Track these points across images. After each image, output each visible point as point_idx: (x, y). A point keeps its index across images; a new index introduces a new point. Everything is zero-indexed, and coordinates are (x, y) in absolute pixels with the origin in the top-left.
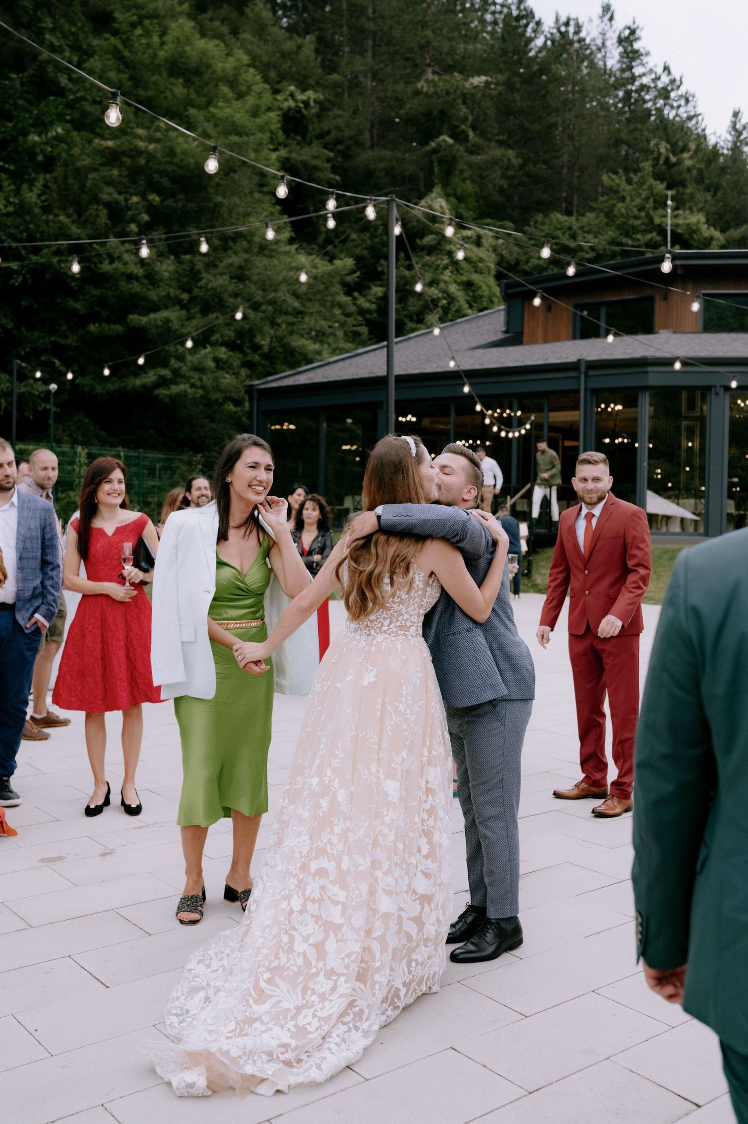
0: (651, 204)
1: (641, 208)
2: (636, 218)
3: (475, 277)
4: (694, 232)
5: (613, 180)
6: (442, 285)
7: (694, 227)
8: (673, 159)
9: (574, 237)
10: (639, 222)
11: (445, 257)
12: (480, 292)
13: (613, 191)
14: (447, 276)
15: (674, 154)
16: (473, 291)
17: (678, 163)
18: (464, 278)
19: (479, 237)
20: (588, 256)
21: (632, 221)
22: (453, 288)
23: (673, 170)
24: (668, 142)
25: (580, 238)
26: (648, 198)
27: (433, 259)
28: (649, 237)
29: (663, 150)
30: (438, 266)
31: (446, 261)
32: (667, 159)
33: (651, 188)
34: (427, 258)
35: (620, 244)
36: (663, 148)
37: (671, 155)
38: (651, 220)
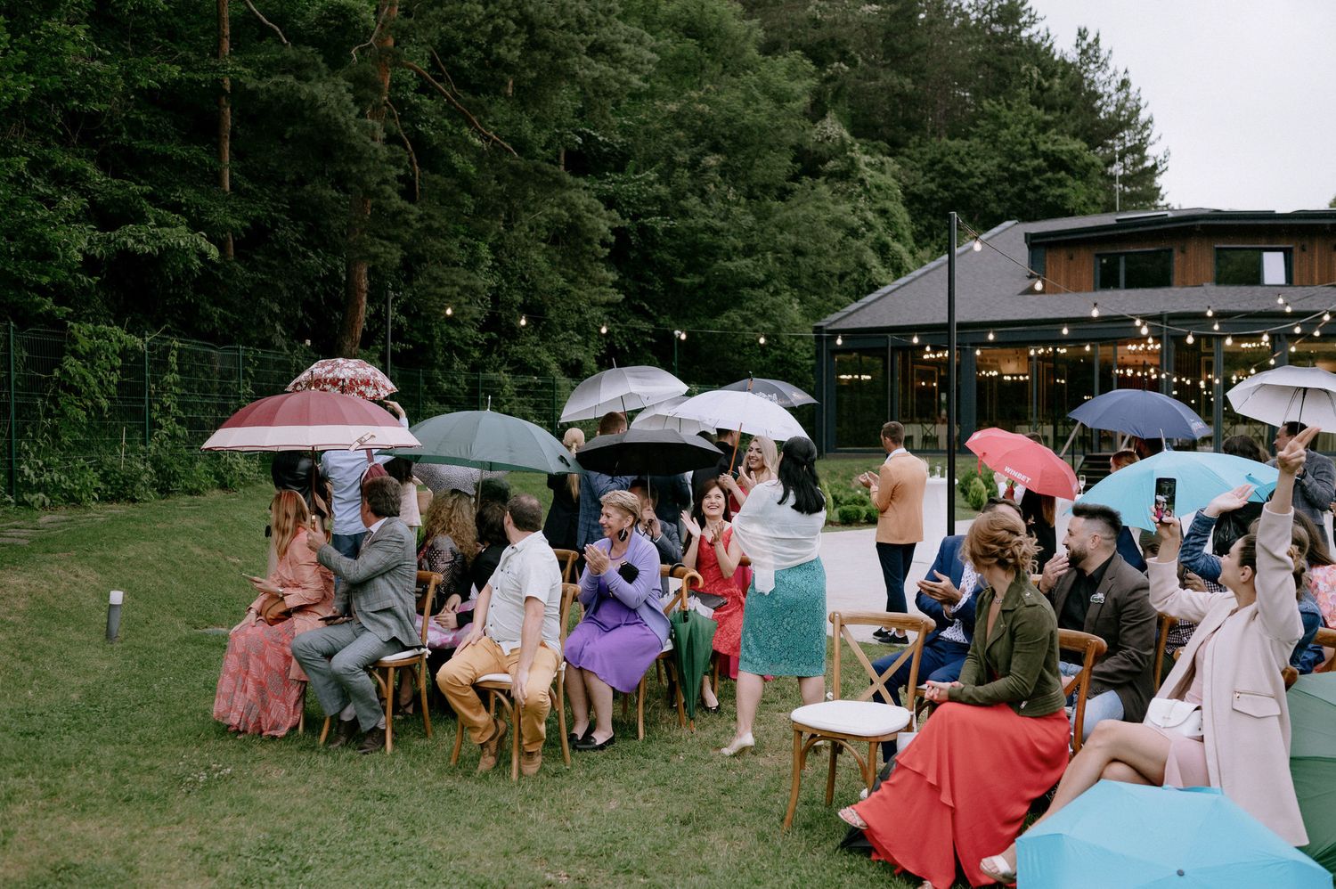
0: (1032, 130)
1: (1024, 134)
2: (1021, 144)
3: (889, 205)
4: (1076, 158)
5: (993, 106)
6: (859, 213)
7: (1077, 153)
8: (1046, 84)
9: (962, 162)
10: (1025, 148)
11: (857, 185)
12: (894, 219)
13: (994, 117)
14: (861, 203)
15: (1047, 80)
16: (888, 218)
17: (1049, 88)
18: (878, 206)
19: (882, 163)
20: (980, 182)
21: (1018, 147)
22: (870, 215)
23: (1045, 94)
24: (1038, 66)
25: (969, 164)
26: (1027, 125)
27: (844, 186)
28: (1036, 162)
29: (1035, 75)
30: (852, 193)
31: (859, 189)
32: (1039, 83)
33: (1030, 113)
34: (838, 185)
35: (1007, 169)
36: (1035, 72)
37: (1043, 81)
38: (1034, 147)
